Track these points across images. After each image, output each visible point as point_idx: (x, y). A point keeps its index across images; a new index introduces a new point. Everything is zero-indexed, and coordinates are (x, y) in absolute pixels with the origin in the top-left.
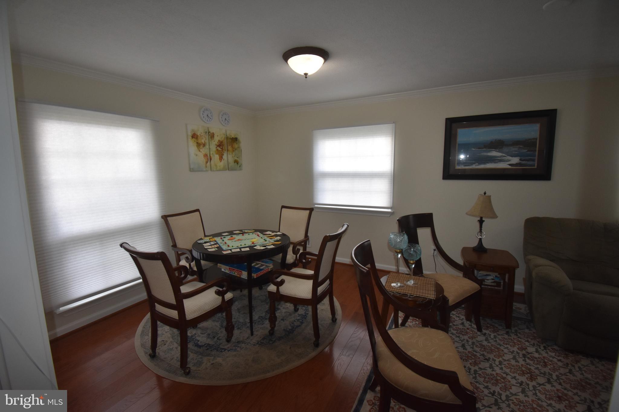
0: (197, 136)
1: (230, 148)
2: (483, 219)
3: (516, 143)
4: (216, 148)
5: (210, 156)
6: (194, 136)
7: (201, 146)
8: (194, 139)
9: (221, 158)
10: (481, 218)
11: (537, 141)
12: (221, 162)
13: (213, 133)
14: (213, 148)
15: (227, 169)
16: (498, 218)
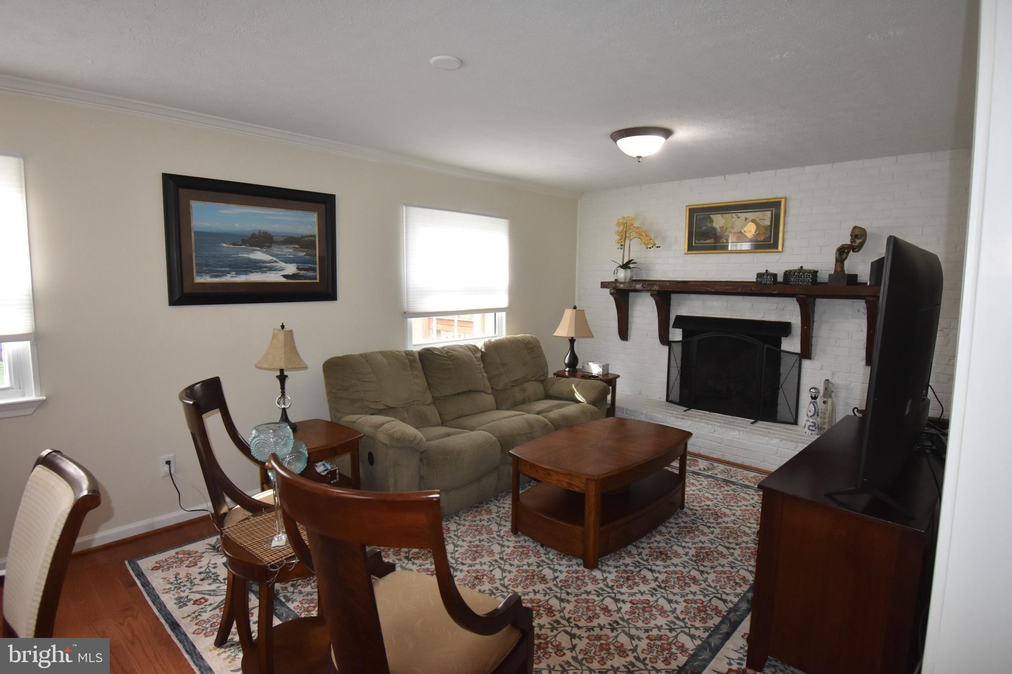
2: (286, 373)
3: (290, 240)
10: (282, 371)
11: (316, 240)
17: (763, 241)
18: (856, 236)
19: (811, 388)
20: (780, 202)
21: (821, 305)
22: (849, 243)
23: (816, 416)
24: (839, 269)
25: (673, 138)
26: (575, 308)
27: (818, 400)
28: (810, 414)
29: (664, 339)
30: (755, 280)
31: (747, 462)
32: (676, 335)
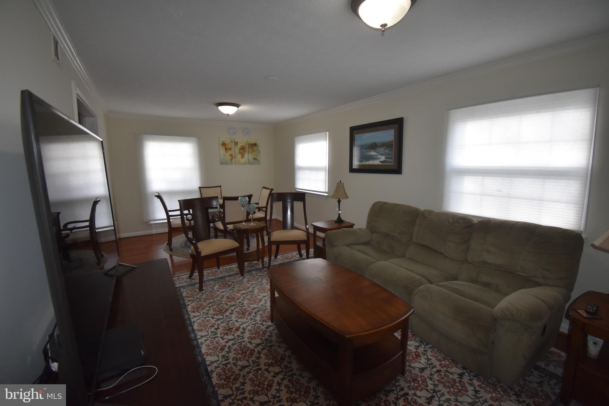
0: (226, 144)
1: (250, 150)
2: (340, 200)
3: (383, 145)
4: (239, 150)
5: (235, 156)
6: (224, 144)
7: (228, 150)
8: (223, 146)
9: (243, 156)
10: (339, 199)
12: (242, 159)
13: (237, 142)
14: (237, 150)
15: (248, 164)
16: (349, 199)
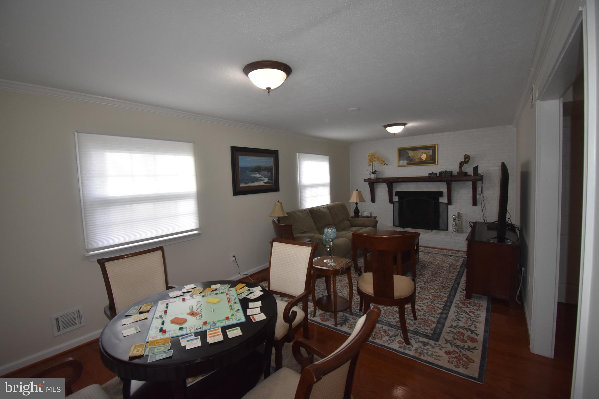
3: (265, 169)
11: (273, 168)
17: (430, 161)
18: (466, 158)
19: (453, 216)
20: (435, 146)
21: (454, 185)
22: (463, 161)
23: (456, 226)
24: (460, 170)
25: (406, 126)
26: (357, 190)
27: (456, 220)
28: (454, 225)
29: (391, 201)
30: (428, 176)
31: (432, 246)
32: (396, 199)
